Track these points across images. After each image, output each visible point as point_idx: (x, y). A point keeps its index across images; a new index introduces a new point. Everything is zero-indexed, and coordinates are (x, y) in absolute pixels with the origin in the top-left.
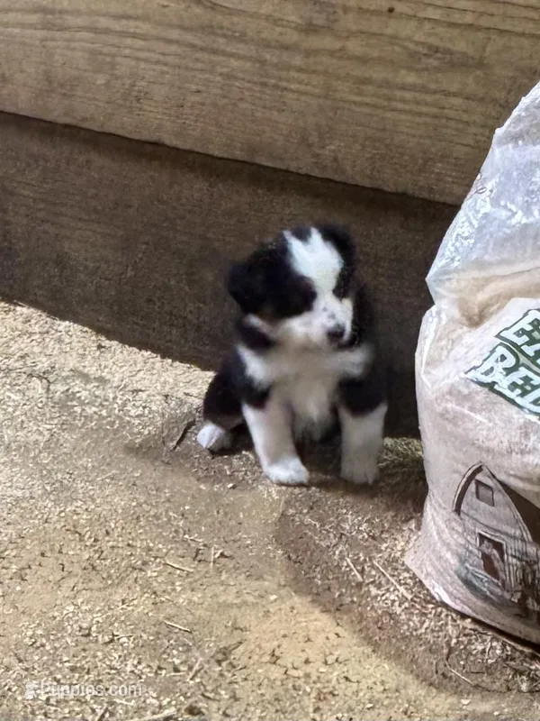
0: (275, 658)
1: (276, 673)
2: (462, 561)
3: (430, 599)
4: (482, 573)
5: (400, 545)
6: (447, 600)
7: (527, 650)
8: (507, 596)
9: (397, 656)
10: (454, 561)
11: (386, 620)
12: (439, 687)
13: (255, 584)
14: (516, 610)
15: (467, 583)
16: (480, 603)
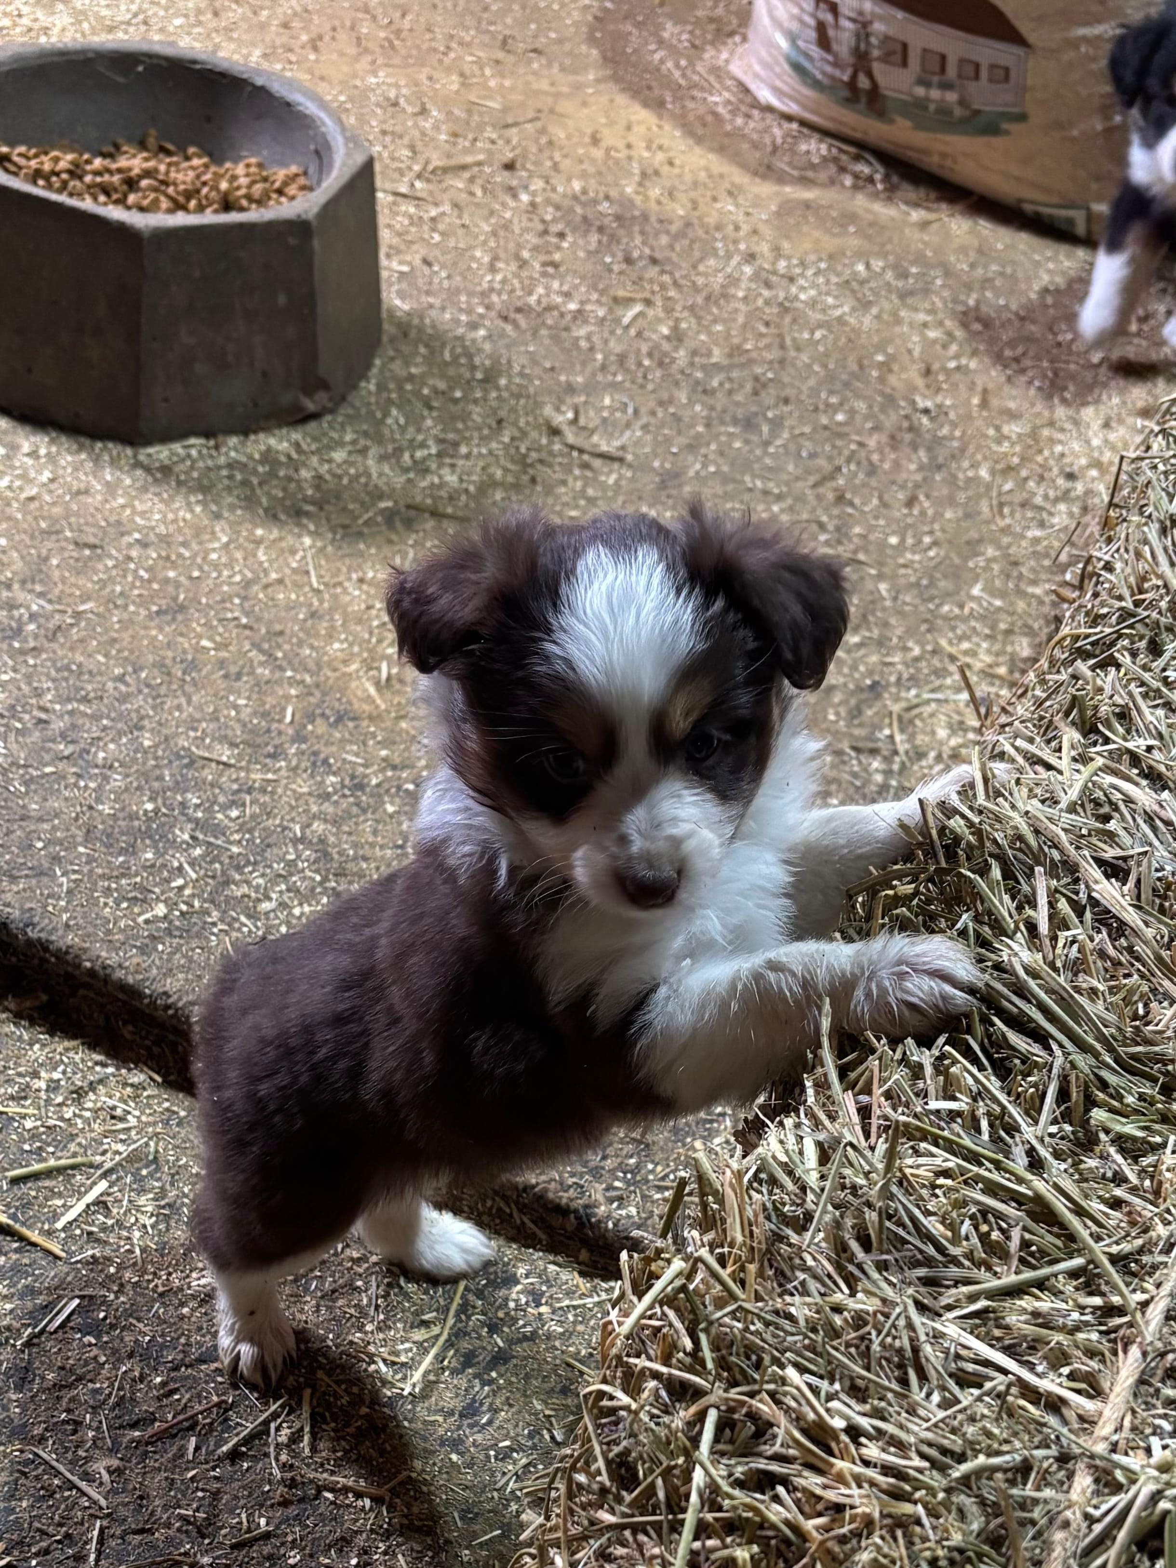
0: (595, 140)
1: (598, 154)
2: (793, 39)
3: (756, 104)
4: (815, 51)
5: (724, 55)
6: (775, 102)
7: (852, 150)
8: (837, 73)
9: (721, 150)
10: (784, 44)
11: (709, 118)
12: (764, 177)
13: (571, 78)
14: (846, 93)
15: (797, 68)
16: (808, 92)
